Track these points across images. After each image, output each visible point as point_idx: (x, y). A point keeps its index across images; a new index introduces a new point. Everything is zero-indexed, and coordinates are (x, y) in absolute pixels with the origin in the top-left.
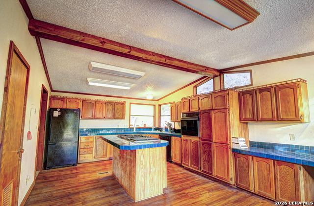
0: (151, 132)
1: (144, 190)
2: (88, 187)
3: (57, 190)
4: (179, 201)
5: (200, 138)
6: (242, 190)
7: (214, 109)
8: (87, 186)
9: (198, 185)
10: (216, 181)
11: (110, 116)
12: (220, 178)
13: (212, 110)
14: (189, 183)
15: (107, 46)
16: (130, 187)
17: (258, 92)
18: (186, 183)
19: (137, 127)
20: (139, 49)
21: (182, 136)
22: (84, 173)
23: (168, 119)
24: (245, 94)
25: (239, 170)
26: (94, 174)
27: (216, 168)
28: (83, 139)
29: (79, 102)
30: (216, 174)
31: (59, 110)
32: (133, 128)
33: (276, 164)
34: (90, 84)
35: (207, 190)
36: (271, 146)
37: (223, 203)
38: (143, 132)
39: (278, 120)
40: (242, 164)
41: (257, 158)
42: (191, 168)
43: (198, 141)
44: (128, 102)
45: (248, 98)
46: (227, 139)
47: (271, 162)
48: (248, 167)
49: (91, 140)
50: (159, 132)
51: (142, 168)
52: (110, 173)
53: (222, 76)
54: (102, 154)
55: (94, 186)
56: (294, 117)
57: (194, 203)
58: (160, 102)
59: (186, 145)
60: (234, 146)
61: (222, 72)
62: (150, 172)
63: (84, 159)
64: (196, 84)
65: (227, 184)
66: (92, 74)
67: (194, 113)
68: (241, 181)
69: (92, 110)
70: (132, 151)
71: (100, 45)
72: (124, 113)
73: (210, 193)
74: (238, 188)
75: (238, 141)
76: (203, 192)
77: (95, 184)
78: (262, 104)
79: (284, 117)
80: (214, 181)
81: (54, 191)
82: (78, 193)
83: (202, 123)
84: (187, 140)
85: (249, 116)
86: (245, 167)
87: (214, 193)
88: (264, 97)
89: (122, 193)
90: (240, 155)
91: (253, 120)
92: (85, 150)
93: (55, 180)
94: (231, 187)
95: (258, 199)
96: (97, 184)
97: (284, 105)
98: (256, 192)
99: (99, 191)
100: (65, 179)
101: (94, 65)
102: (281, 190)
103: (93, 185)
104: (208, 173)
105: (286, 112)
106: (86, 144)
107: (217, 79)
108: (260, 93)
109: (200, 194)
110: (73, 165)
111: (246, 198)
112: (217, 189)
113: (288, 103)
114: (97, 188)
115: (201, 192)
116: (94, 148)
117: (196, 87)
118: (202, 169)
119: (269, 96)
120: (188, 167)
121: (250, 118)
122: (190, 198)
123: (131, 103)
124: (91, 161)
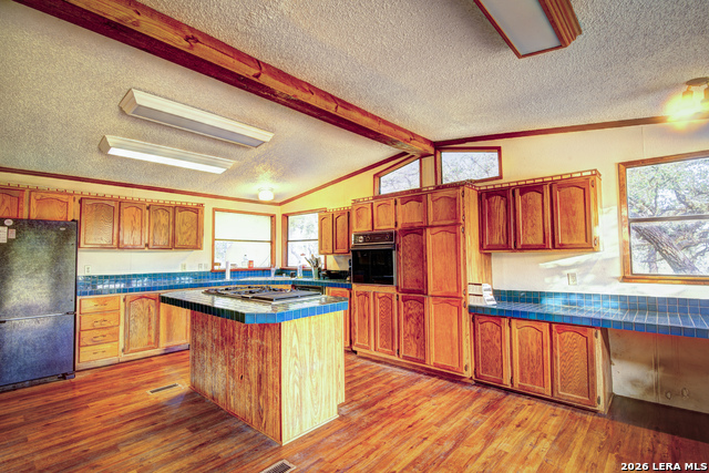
0: (269, 279)
1: (300, 416)
2: (137, 428)
3: (41, 451)
4: (379, 427)
5: (397, 288)
6: (487, 386)
7: (432, 227)
8: (132, 426)
9: (402, 387)
10: (433, 376)
11: (162, 241)
12: (444, 367)
13: (428, 227)
14: (380, 385)
15: (202, 51)
16: (260, 412)
17: (517, 192)
18: (375, 386)
19: (233, 268)
20: (280, 72)
21: (354, 286)
22: (107, 396)
23: (313, 249)
24: (493, 195)
25: (483, 348)
26: (138, 393)
27: (433, 349)
28: (88, 304)
29: (71, 201)
30: (433, 360)
31: (9, 222)
32: (223, 272)
33: (554, 329)
34: (113, 151)
35: (424, 395)
36: (535, 297)
37: (464, 417)
38: (249, 279)
39: (554, 247)
40: (488, 336)
41: (520, 322)
42: (375, 353)
43: (392, 295)
44: (209, 204)
45: (498, 205)
46: (459, 287)
47: (545, 327)
48: (501, 339)
49: (110, 305)
50: (289, 278)
51: (295, 364)
52: (183, 386)
53: (438, 156)
54: (146, 341)
55: (153, 424)
56: (584, 241)
57: (410, 426)
58: (286, 209)
59: (363, 305)
60: (473, 301)
61: (440, 146)
62: (312, 370)
63: (95, 357)
64: (378, 169)
65: (455, 379)
66: (126, 124)
67: (385, 234)
68: (485, 370)
69: (110, 225)
70: (263, 327)
71: (182, 44)
72: (200, 233)
73: (434, 401)
74: (478, 384)
75: (480, 290)
76: (419, 401)
77: (153, 419)
78: (525, 217)
79: (566, 242)
80: (428, 374)
81: (33, 454)
82: (114, 448)
83: (404, 255)
84: (366, 294)
85: (497, 239)
86: (495, 341)
87: (440, 400)
88: (530, 202)
89: (240, 431)
90: (483, 319)
91: (506, 247)
92: (96, 333)
93: (21, 425)
94: (465, 384)
95: (520, 399)
96: (159, 417)
97: (565, 219)
98: (516, 387)
99: (173, 435)
100: (53, 417)
101: (143, 99)
102: (562, 377)
103: (147, 421)
104: (417, 360)
105: (569, 232)
106: (100, 318)
107: (429, 161)
108: (521, 194)
109: (415, 406)
110: (64, 377)
111: (499, 400)
112: (440, 391)
113: (574, 215)
114: (164, 427)
115: (413, 401)
116: (122, 328)
117: (378, 176)
118: (402, 353)
119: (539, 201)
120: (367, 351)
121: (500, 244)
122: (399, 417)
123: (215, 210)
124: (115, 360)
